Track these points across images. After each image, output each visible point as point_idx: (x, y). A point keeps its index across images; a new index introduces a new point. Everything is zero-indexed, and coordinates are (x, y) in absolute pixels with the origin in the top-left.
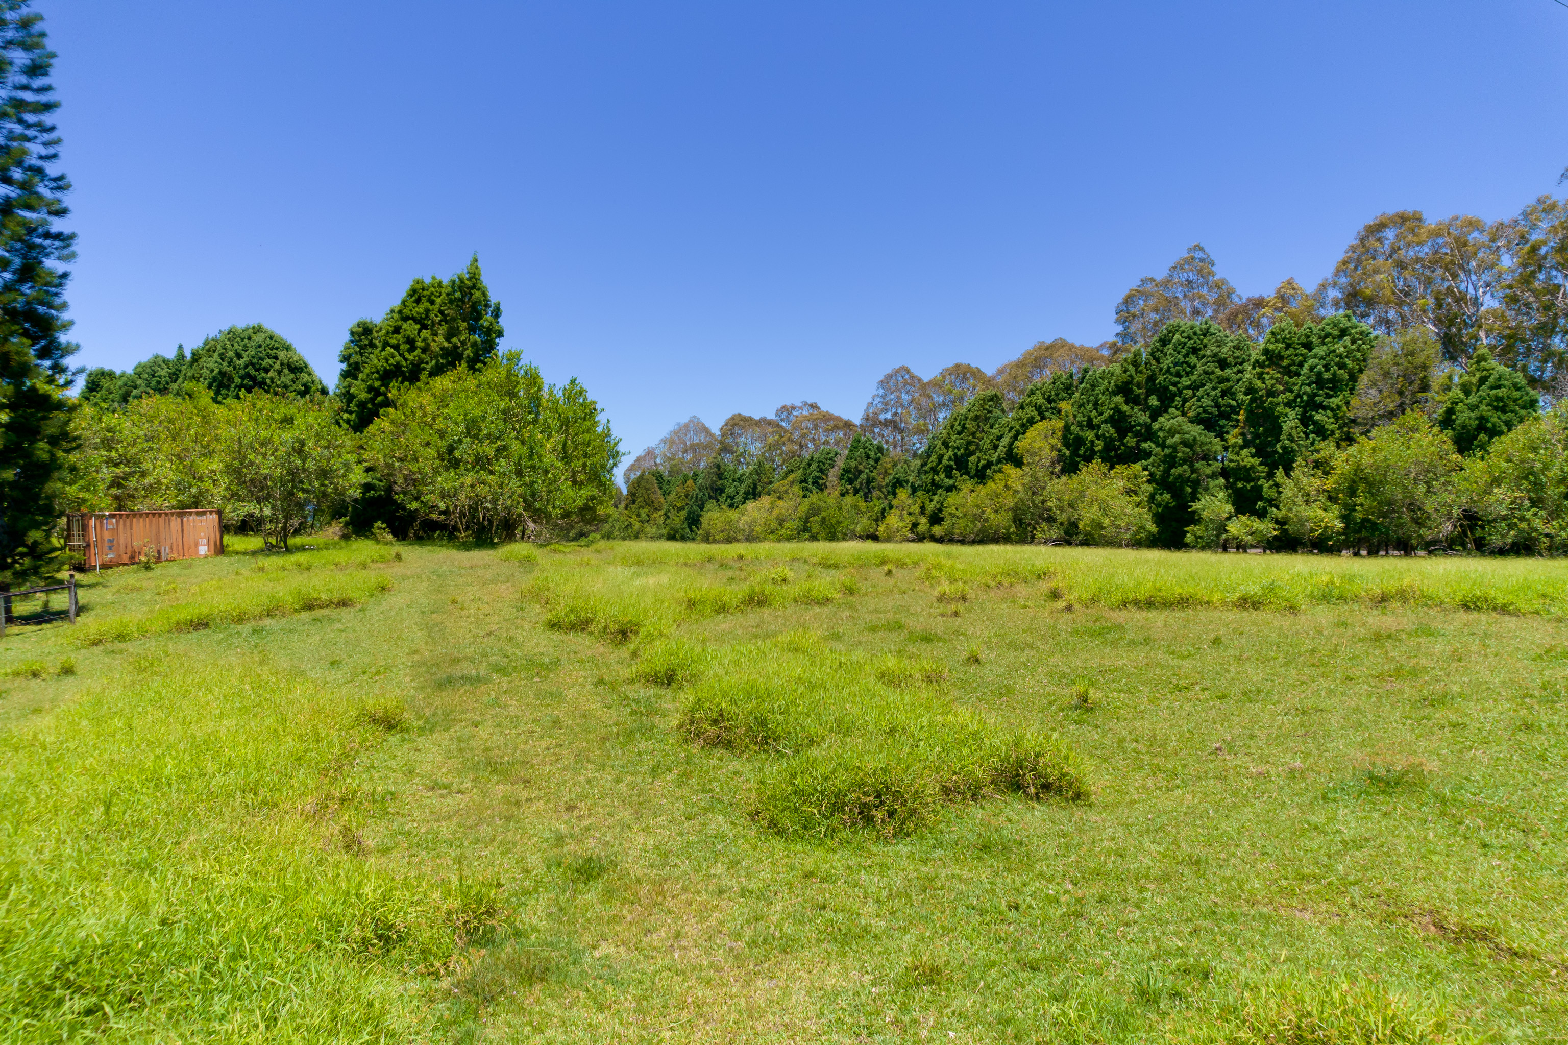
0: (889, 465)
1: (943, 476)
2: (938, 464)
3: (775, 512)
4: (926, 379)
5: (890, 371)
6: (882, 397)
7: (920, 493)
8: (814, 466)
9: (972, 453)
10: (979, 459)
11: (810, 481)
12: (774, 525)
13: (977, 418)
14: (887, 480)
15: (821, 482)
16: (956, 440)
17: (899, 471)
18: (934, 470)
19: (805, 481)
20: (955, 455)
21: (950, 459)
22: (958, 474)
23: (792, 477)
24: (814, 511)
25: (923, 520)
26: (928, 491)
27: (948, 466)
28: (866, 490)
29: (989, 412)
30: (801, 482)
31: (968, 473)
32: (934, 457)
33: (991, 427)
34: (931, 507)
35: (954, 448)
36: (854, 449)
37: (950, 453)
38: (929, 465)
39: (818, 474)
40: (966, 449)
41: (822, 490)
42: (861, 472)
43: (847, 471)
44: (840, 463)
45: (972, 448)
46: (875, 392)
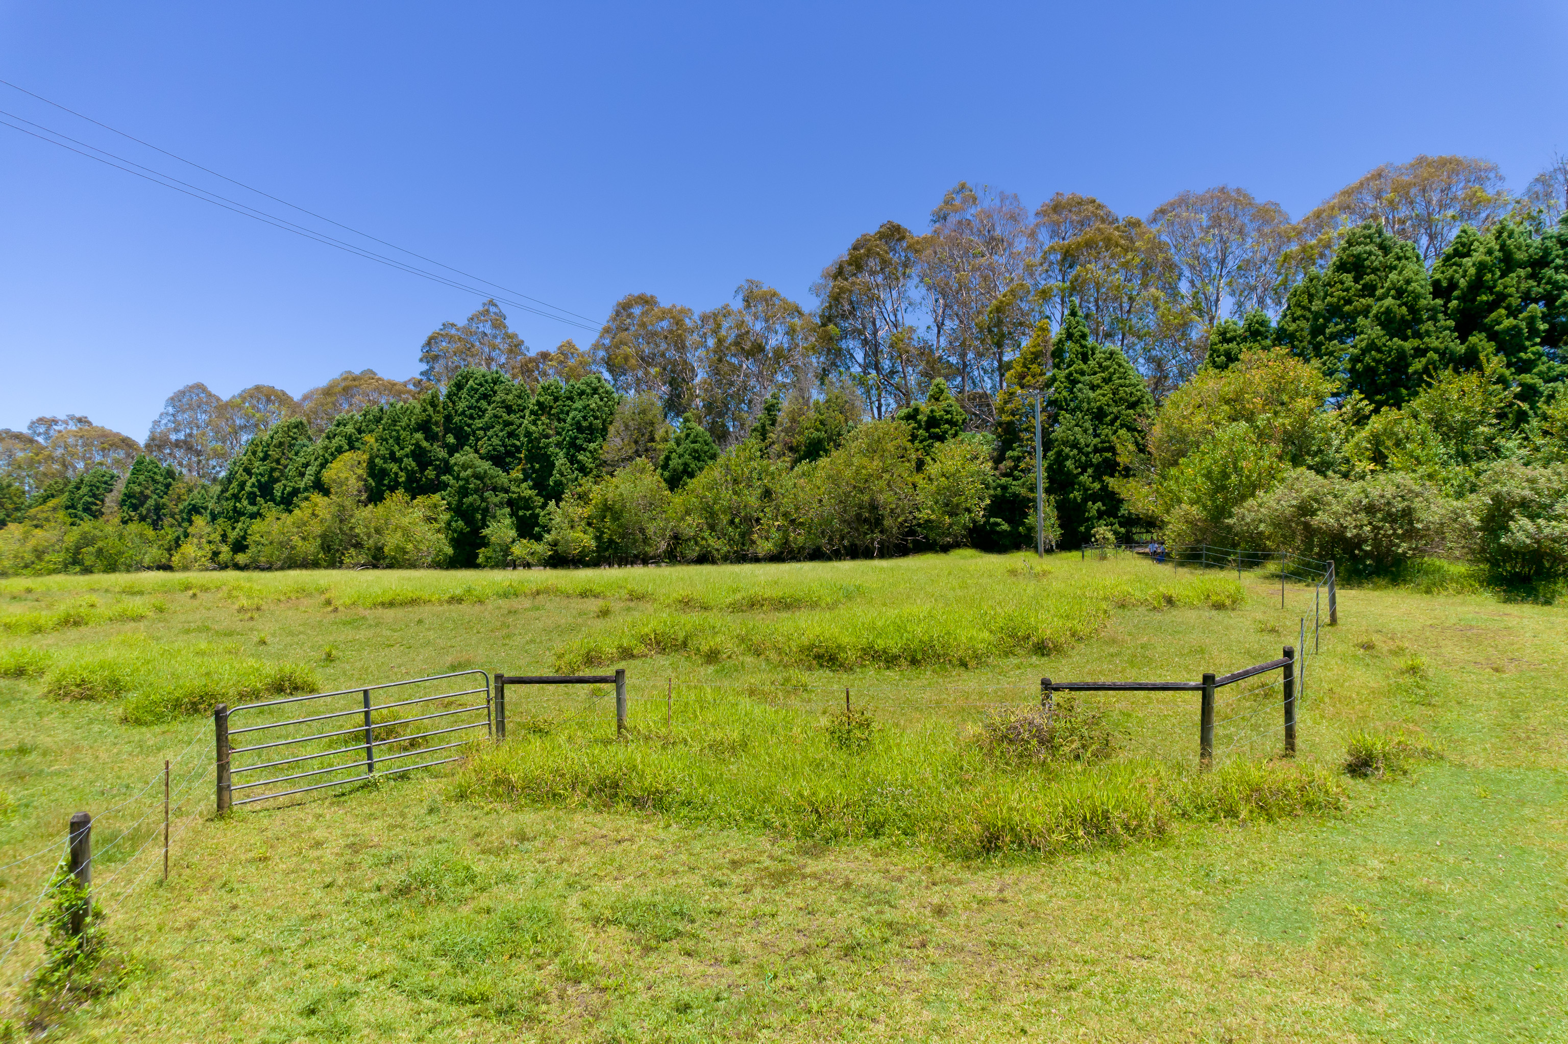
0: (183, 491)
1: (245, 503)
2: (240, 492)
3: (32, 543)
4: (225, 397)
5: (181, 388)
6: (173, 415)
7: (220, 520)
8: (84, 490)
9: (277, 480)
10: (285, 486)
11: (80, 507)
12: (29, 557)
13: (281, 444)
14: (181, 507)
15: (94, 508)
16: (258, 467)
17: (196, 497)
18: (236, 497)
19: (73, 507)
20: (258, 481)
21: (253, 485)
22: (262, 501)
23: (51, 503)
24: (86, 540)
25: (225, 549)
26: (230, 519)
27: (251, 493)
28: (156, 519)
29: (294, 439)
30: (67, 508)
31: (273, 500)
32: (235, 484)
33: (296, 454)
34: (233, 535)
35: (257, 475)
36: (136, 472)
37: (253, 480)
38: (231, 492)
39: (90, 500)
40: (271, 476)
41: (95, 517)
42: (147, 497)
43: (129, 496)
44: (120, 488)
45: (276, 474)
46: (163, 410)
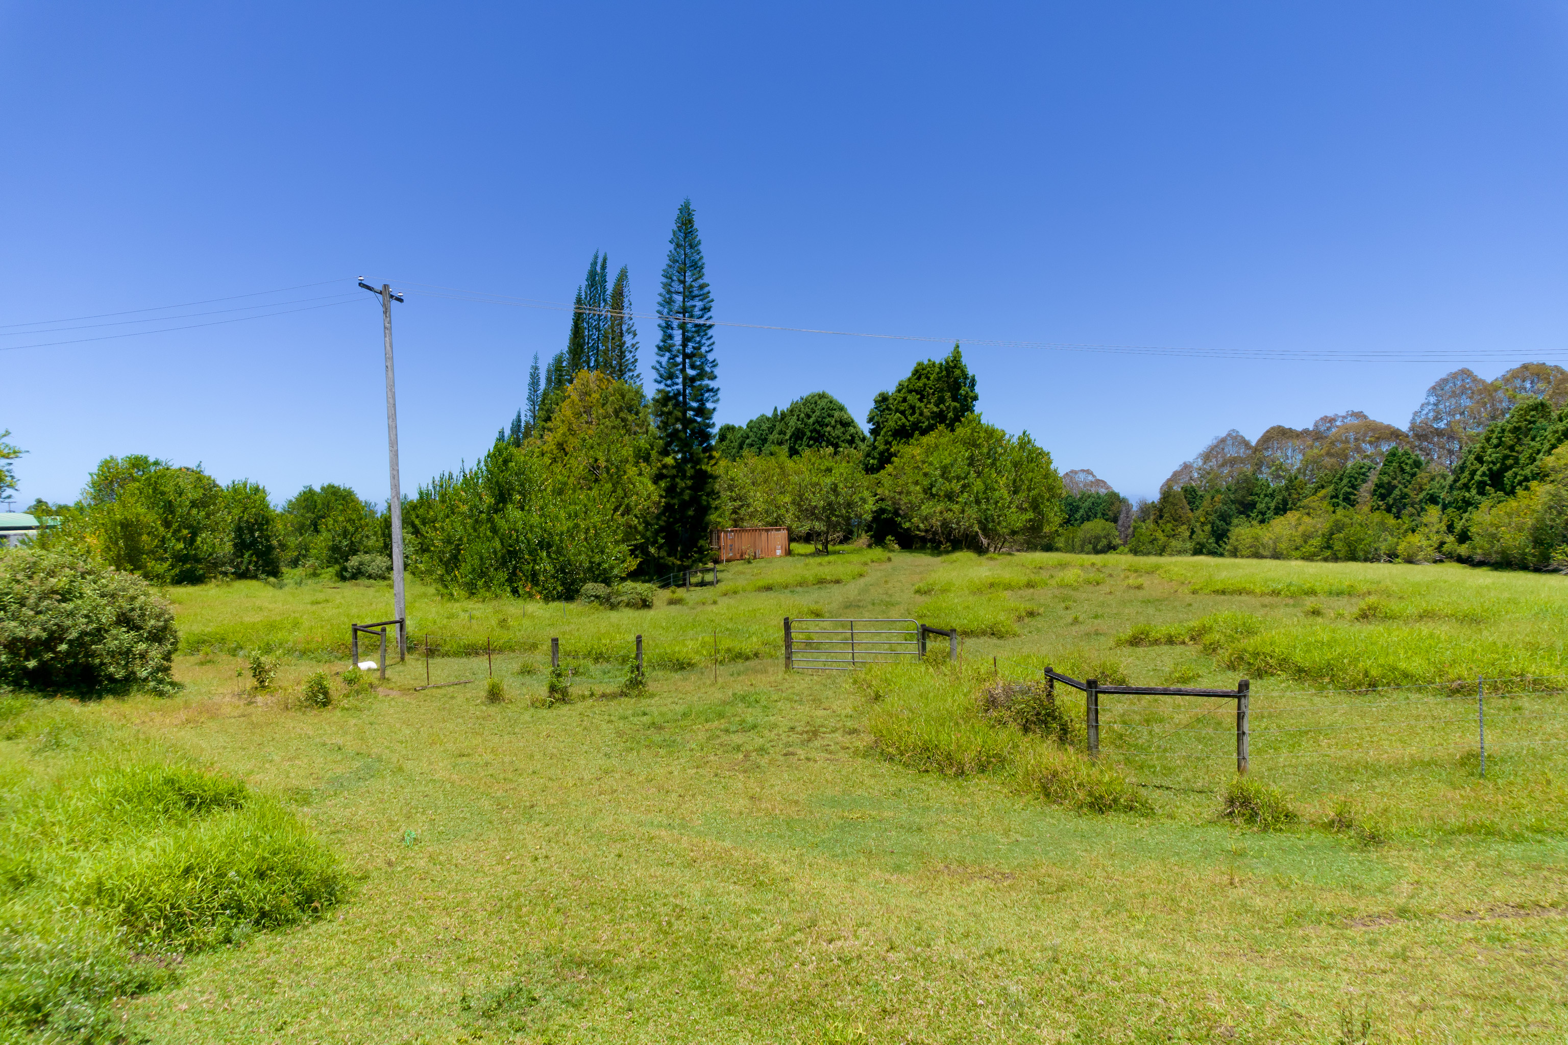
0: (1425, 481)
1: (1474, 492)
2: (1470, 481)
3: (1301, 529)
4: (1489, 380)
5: (1444, 376)
6: (1435, 405)
7: (1449, 510)
8: (1345, 481)
9: (1510, 468)
10: (1516, 474)
11: (1341, 497)
12: (1299, 541)
13: (1516, 429)
14: (1421, 496)
15: (1352, 497)
16: (1491, 455)
17: (1433, 487)
18: (1466, 487)
19: (1336, 497)
20: (1490, 470)
21: (1484, 474)
22: (1493, 490)
23: (1322, 493)
24: (1338, 527)
25: (1450, 539)
26: (1459, 509)
27: (1480, 482)
28: (1396, 508)
29: (1530, 422)
30: (1332, 497)
31: (1503, 489)
32: (1466, 473)
33: (1533, 439)
34: (1459, 526)
35: (1489, 463)
36: (1388, 462)
37: (1484, 468)
38: (1462, 481)
39: (1349, 490)
40: (1503, 464)
41: (1353, 506)
42: (1395, 487)
43: (1379, 486)
44: (1373, 478)
45: (1510, 462)
46: (1424, 401)
